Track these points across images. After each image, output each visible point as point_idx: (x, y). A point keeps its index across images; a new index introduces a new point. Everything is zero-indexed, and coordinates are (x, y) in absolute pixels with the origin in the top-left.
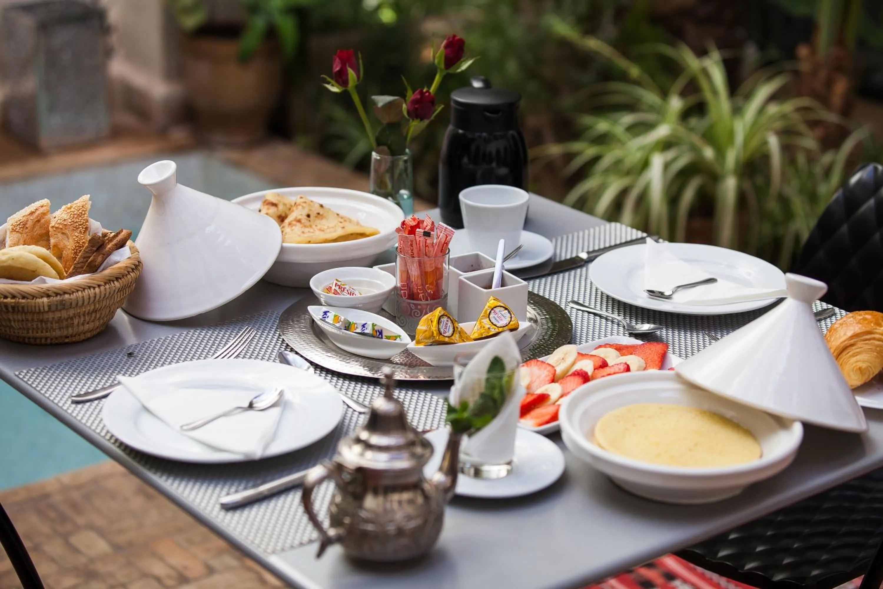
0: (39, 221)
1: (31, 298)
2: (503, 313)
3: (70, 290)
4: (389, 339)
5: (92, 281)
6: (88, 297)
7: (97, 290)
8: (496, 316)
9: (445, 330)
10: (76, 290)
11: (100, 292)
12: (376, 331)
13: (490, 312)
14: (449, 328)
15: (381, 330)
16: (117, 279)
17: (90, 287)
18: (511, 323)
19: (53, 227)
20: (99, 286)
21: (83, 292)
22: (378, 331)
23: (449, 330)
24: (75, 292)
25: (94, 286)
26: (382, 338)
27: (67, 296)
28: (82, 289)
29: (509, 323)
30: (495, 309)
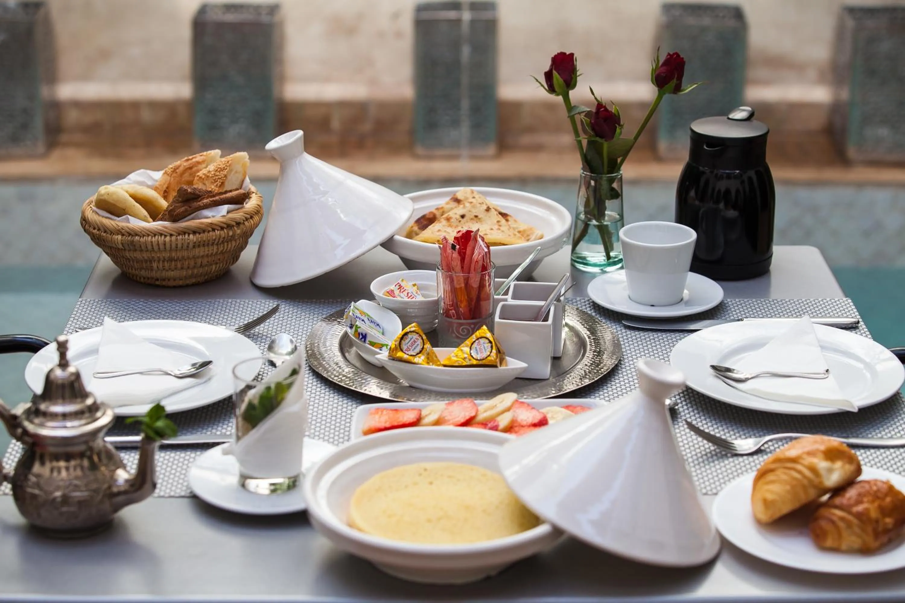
0: (191, 168)
1: (110, 233)
2: (486, 345)
3: (141, 232)
4: (373, 346)
5: (165, 229)
6: (156, 243)
7: (168, 239)
8: (478, 347)
9: (410, 348)
10: (146, 234)
11: (171, 241)
12: (359, 334)
13: (475, 341)
14: (416, 347)
15: (366, 335)
16: (194, 233)
17: (161, 235)
18: (489, 358)
19: (198, 176)
20: (171, 235)
21: (153, 238)
22: (362, 334)
23: (415, 348)
24: (146, 236)
25: (166, 234)
26: (365, 341)
27: (137, 238)
28: (153, 235)
29: (486, 358)
30: (480, 340)
